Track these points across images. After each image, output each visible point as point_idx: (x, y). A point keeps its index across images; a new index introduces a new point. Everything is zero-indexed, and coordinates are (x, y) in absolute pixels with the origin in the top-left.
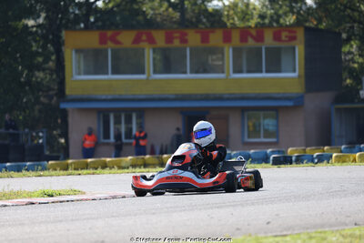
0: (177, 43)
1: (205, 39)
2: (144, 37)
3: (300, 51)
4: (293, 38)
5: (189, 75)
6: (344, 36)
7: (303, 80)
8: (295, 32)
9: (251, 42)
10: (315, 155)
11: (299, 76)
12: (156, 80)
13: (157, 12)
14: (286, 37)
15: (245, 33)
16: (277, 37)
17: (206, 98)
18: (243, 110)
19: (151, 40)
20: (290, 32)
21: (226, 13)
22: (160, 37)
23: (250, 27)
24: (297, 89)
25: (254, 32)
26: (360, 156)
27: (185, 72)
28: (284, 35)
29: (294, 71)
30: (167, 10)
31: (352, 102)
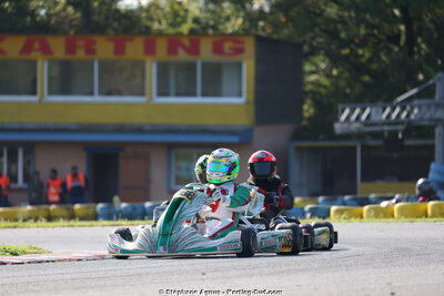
0: (81, 54)
1: (120, 49)
2: (36, 45)
3: (248, 68)
4: (239, 51)
5: (97, 98)
6: (306, 48)
7: (252, 108)
8: (242, 42)
9: (182, 55)
10: (307, 207)
11: (247, 103)
12: (51, 104)
13: (52, 12)
14: (230, 48)
15: (174, 43)
16: (218, 49)
17: (120, 129)
18: (170, 146)
19: (46, 50)
20: (235, 42)
21: (144, 15)
22: (58, 46)
23: (181, 34)
24: (244, 120)
25: (186, 42)
26: (369, 210)
27: (92, 94)
28: (228, 46)
29: (240, 95)
30: (64, 9)
31: (316, 139)
